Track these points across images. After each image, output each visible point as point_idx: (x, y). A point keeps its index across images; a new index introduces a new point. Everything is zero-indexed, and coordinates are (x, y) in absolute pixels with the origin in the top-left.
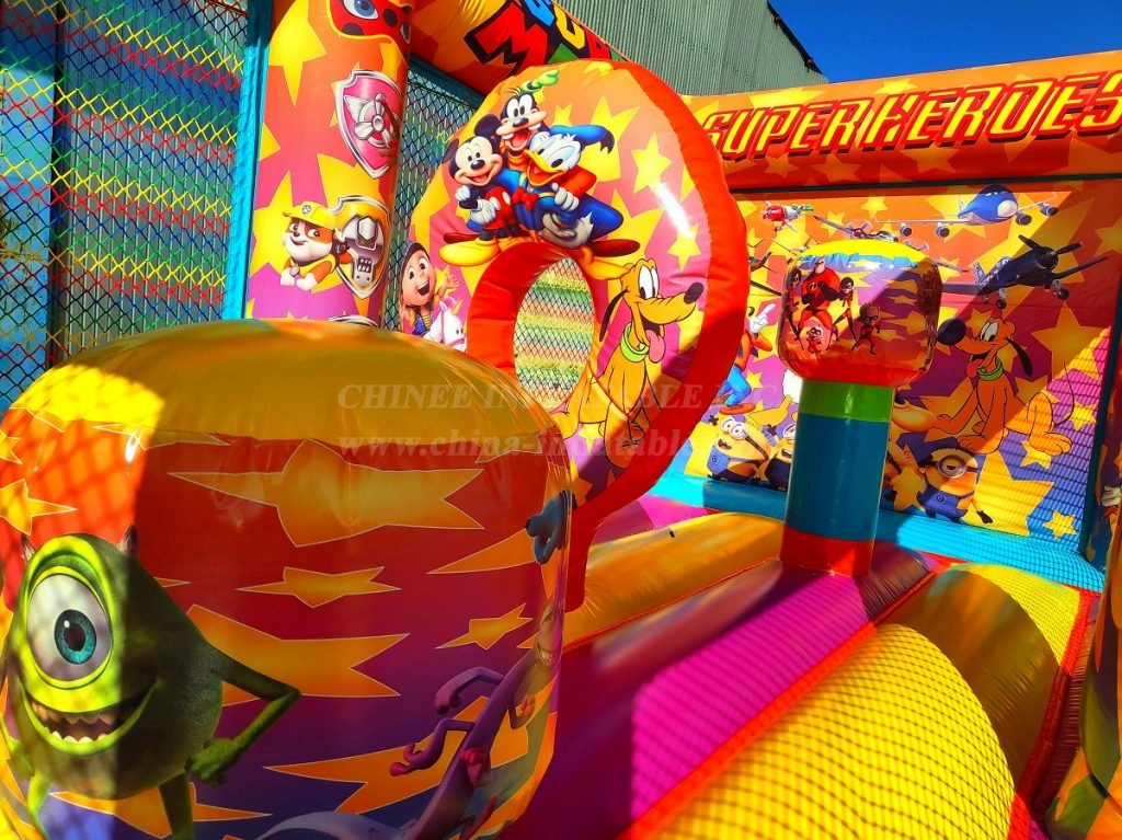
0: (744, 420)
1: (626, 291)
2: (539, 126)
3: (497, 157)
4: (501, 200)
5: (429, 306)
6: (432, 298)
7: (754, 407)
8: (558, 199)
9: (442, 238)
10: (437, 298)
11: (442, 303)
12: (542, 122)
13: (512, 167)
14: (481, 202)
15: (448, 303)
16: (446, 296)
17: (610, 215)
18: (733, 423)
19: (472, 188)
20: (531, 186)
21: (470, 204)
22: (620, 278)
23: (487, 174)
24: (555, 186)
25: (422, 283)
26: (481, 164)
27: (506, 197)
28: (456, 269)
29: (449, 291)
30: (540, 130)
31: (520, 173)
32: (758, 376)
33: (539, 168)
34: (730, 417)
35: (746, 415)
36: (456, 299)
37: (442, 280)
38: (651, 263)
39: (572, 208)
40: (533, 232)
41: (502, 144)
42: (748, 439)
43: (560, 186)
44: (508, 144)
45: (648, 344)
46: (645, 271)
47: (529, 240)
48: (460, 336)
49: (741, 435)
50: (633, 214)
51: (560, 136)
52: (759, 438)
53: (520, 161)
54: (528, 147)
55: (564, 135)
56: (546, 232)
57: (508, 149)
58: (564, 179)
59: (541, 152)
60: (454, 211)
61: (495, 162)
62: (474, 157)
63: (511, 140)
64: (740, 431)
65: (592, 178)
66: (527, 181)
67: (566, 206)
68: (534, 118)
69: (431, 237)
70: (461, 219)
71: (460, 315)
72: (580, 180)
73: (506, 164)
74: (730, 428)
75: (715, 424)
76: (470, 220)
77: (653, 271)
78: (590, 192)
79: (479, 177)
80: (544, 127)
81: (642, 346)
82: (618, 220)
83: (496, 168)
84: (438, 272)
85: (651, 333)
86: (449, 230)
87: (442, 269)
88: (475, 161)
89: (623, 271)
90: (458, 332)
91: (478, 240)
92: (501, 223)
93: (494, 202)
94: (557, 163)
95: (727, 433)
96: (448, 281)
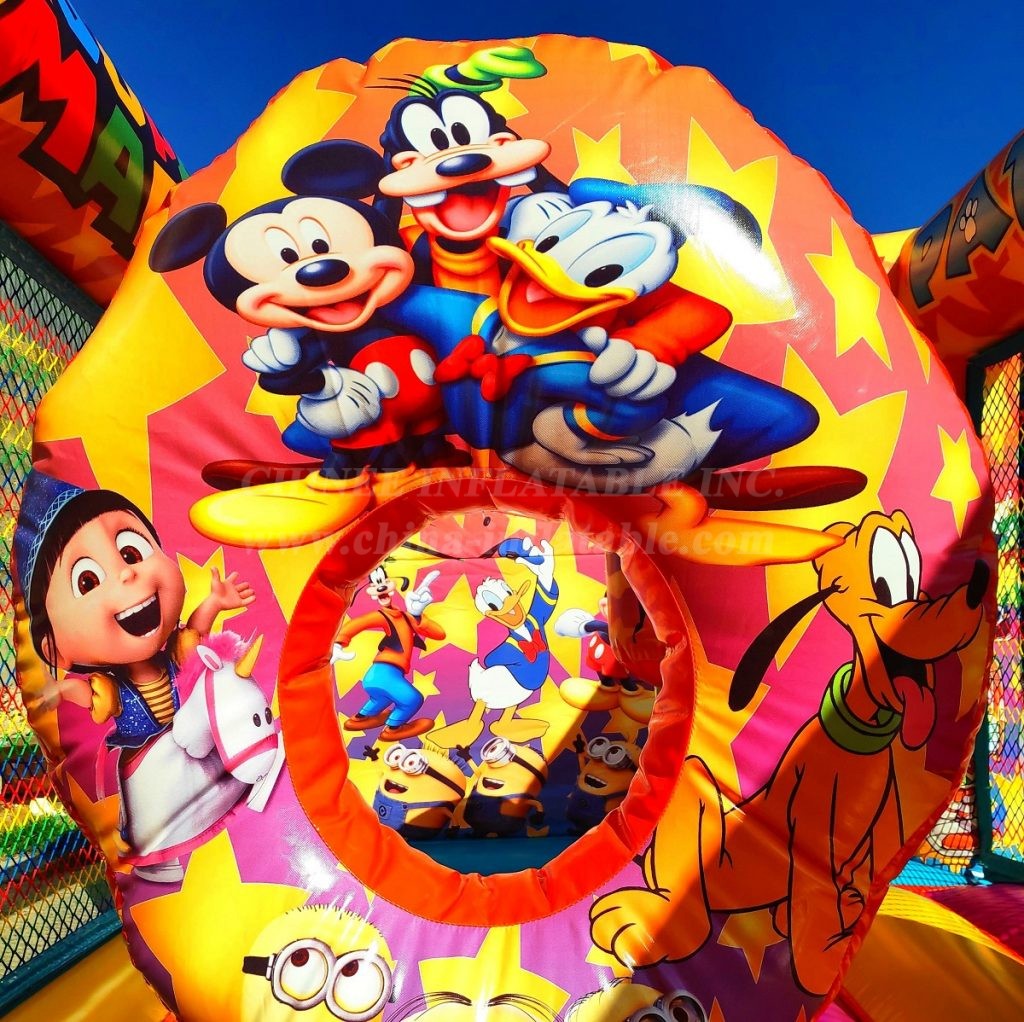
0: (420, 746)
1: (834, 588)
2: (530, 176)
3: (391, 254)
4: (403, 371)
5: (165, 661)
6: (172, 639)
7: (432, 725)
8: (603, 369)
9: (196, 475)
10: (188, 640)
11: (203, 651)
12: (538, 167)
13: (446, 283)
14: (333, 377)
15: (224, 649)
16: (216, 630)
17: (778, 408)
18: (403, 751)
19: (305, 338)
20: (513, 334)
21: (301, 380)
22: (813, 559)
23: (361, 300)
24: (595, 335)
25: (132, 601)
26: (336, 272)
27: (421, 364)
28: (244, 559)
29: (223, 616)
30: (536, 187)
31: (477, 298)
32: (431, 676)
33: (540, 286)
34: (397, 744)
35: (422, 737)
36: (245, 637)
37: (200, 587)
38: (900, 520)
39: (650, 391)
40: (484, 455)
41: (406, 220)
42: (431, 772)
43: (611, 334)
44: (430, 219)
45: (899, 708)
46: (884, 541)
47: (467, 472)
48: (266, 730)
49: (417, 766)
50: (842, 408)
51: (606, 206)
52: (448, 768)
53: (477, 267)
54: (502, 230)
55: (617, 204)
56: (535, 455)
57: (428, 235)
58: (624, 319)
59: (547, 245)
60: (242, 399)
61: (387, 268)
62: (305, 250)
63: (438, 210)
64: (416, 762)
65: (719, 318)
66: (497, 323)
67: (628, 385)
68: (510, 157)
69: (158, 474)
70: (265, 423)
71: (256, 677)
72: (679, 322)
73: (425, 274)
74: (400, 761)
75: (375, 758)
76: (295, 425)
77: (906, 539)
78: (715, 352)
79: (333, 306)
80: (544, 181)
81: (884, 716)
82: (804, 421)
83: (391, 285)
84: (186, 565)
85: (906, 683)
86: (221, 453)
87: (201, 560)
88: (312, 264)
89: (824, 542)
90: (257, 720)
91: (314, 478)
92: (390, 433)
93: (379, 376)
94: (602, 276)
95: (395, 769)
96: (222, 590)
